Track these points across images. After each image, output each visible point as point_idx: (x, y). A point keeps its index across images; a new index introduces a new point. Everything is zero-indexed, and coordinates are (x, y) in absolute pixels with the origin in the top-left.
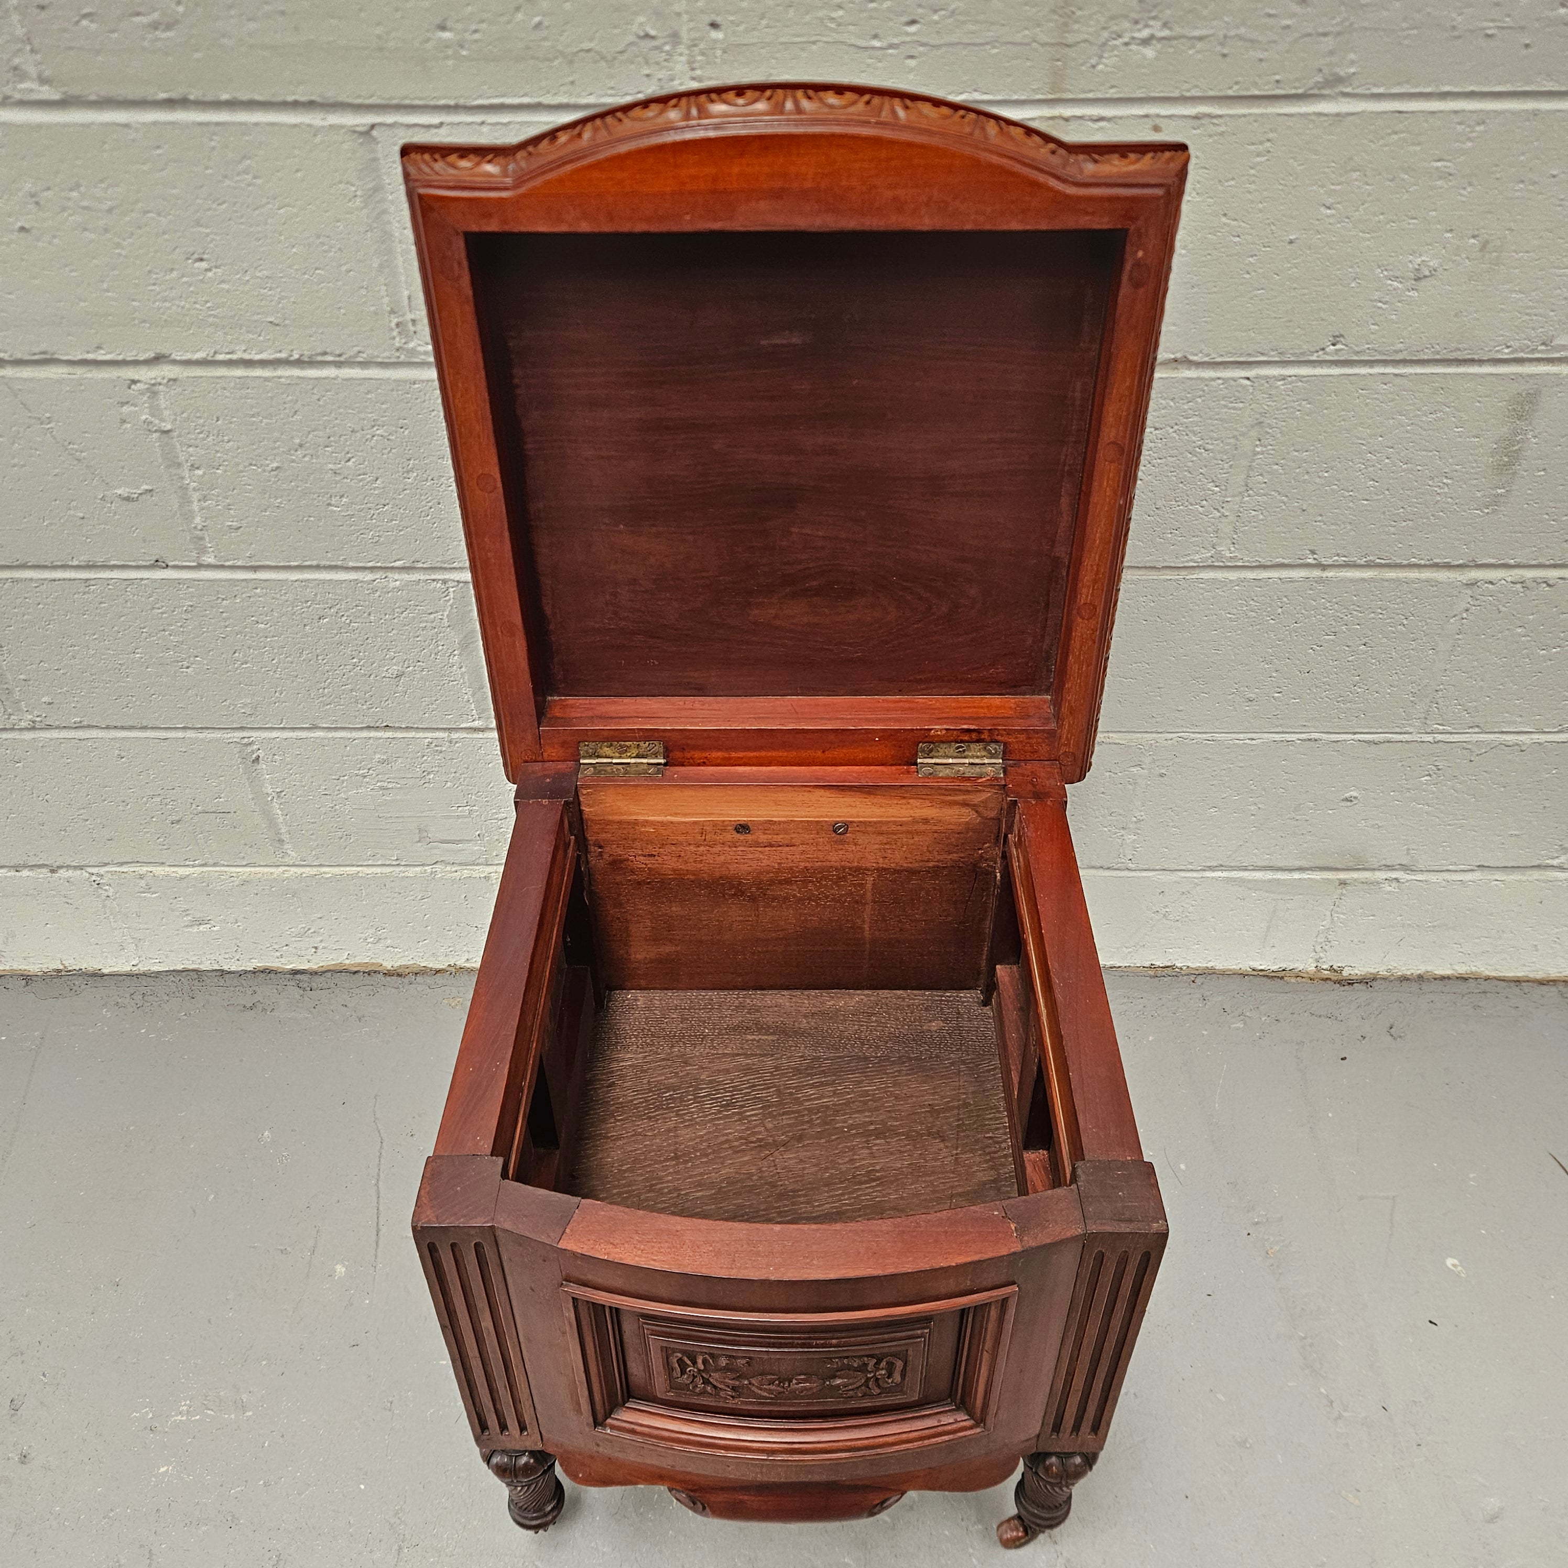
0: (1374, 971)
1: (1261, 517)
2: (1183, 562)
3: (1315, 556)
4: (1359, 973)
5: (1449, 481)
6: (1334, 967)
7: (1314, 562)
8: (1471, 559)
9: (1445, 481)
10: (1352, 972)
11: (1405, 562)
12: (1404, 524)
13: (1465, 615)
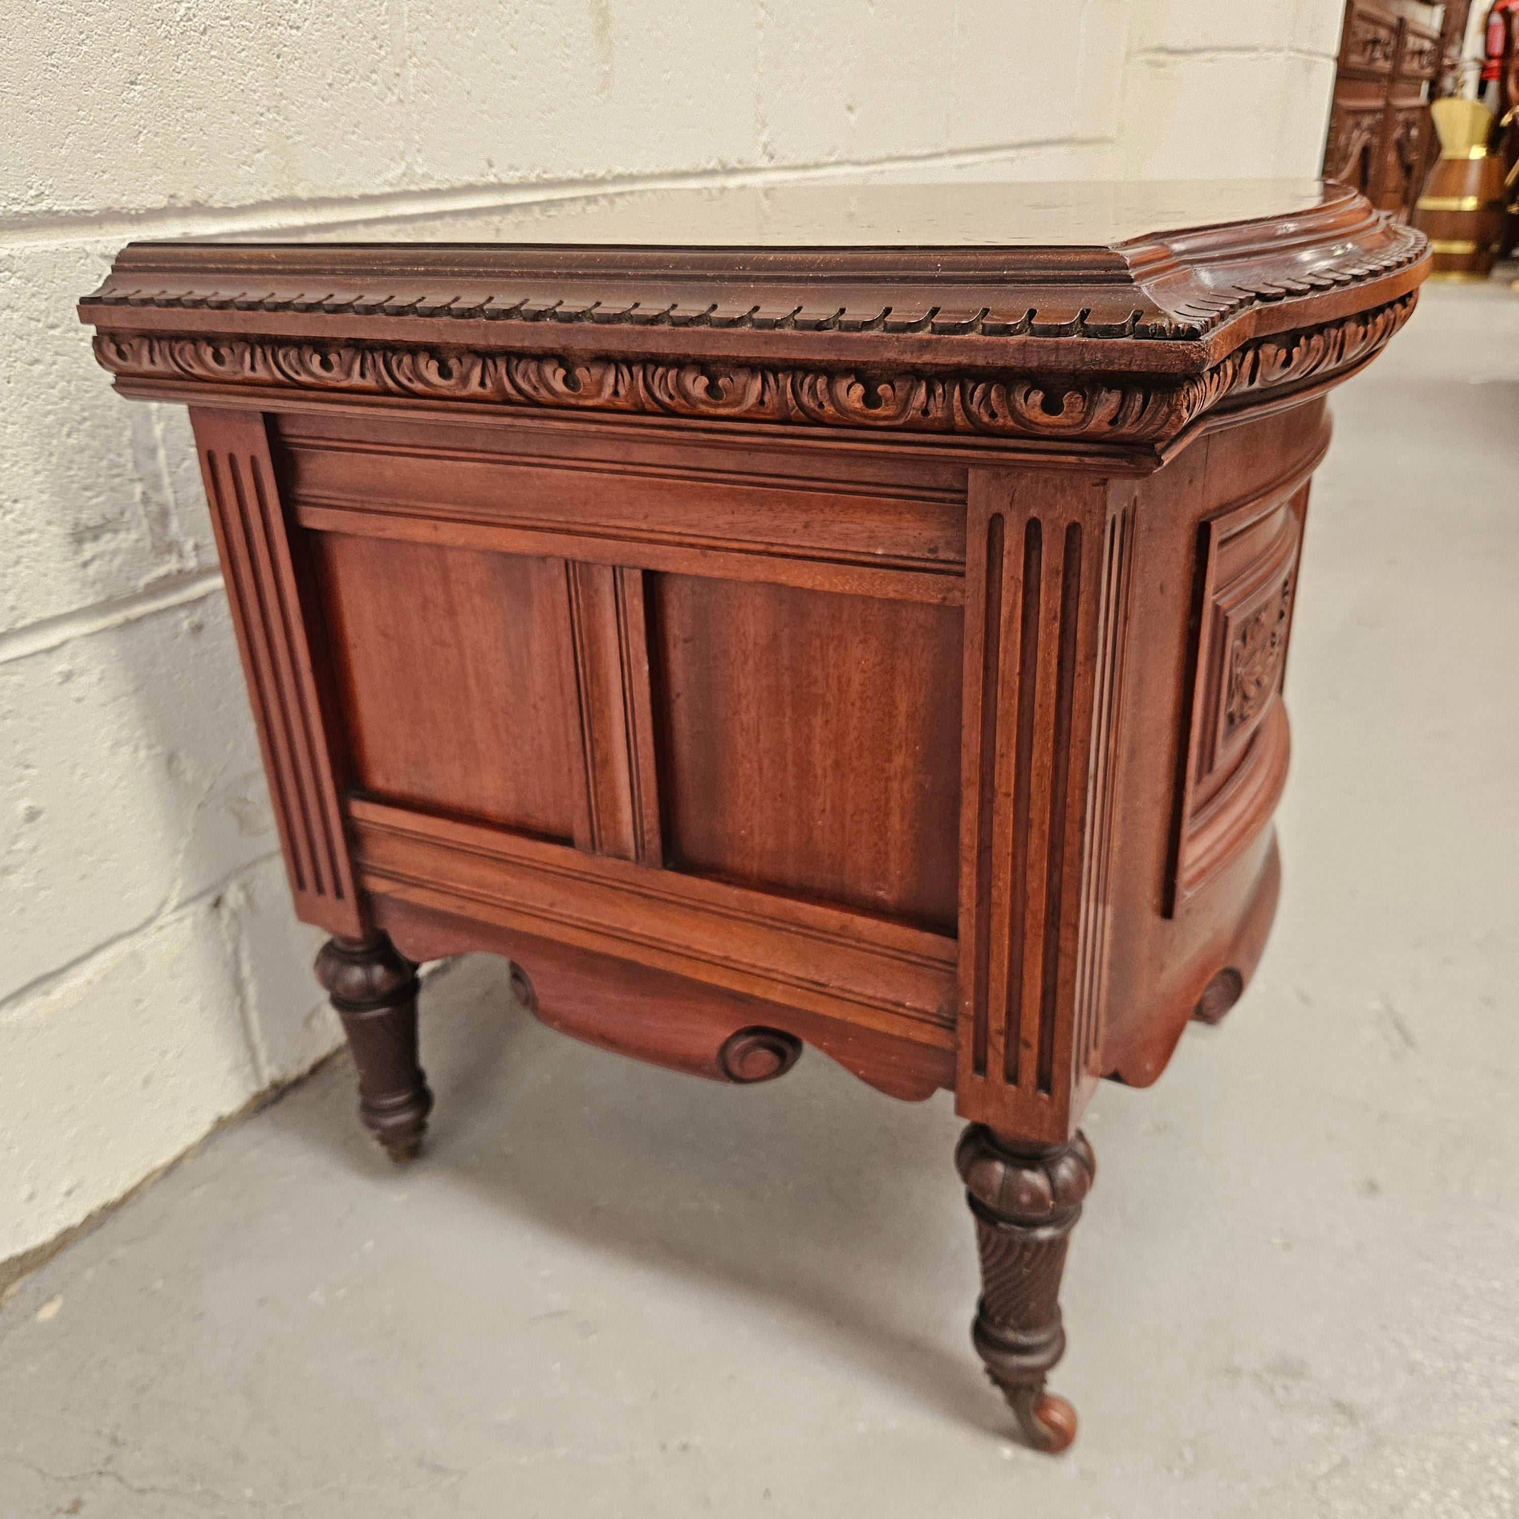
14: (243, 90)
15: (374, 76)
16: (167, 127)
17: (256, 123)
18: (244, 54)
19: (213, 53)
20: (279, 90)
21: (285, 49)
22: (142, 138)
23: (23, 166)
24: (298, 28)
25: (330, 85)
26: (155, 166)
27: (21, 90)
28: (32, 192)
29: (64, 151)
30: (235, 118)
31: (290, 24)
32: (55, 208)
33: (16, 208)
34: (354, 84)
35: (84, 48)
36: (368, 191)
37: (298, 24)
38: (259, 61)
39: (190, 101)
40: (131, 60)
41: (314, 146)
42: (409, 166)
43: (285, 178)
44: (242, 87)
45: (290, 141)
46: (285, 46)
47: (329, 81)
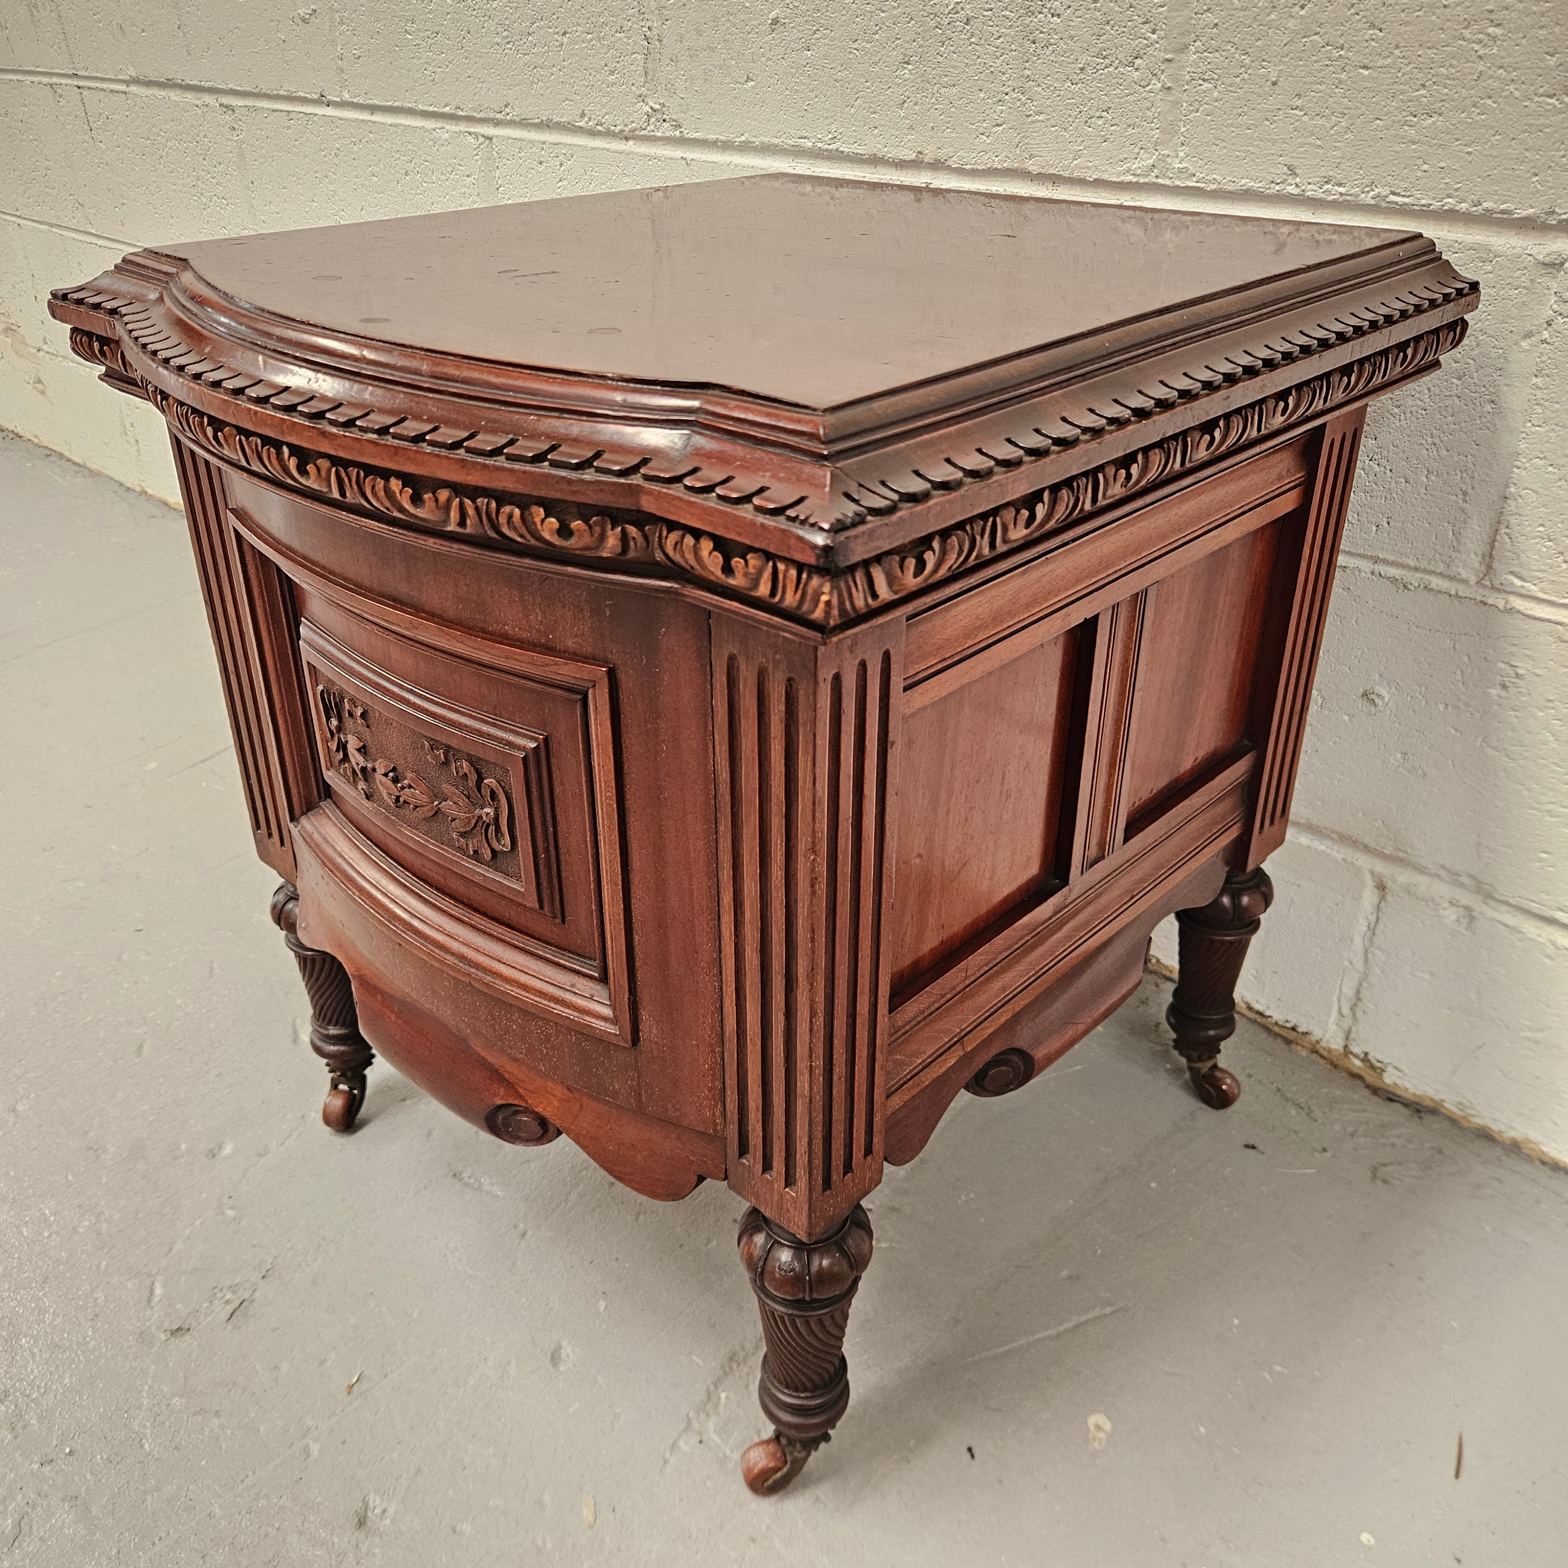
0: (1438, 1097)
1: (1216, 94)
2: (1119, 175)
3: (1298, 180)
4: (1412, 1090)
5: (1498, 31)
6: (1370, 1057)
7: (1296, 191)
8: (1546, 207)
9: (1491, 30)
10: (1399, 1082)
11: (1436, 205)
12: (1430, 121)
13: (1546, 335)
14: (992, 72)
15: (1138, 61)
16: (924, 99)
17: (1000, 101)
18: (1001, 40)
19: (973, 40)
20: (1027, 72)
21: (1041, 35)
22: (906, 105)
23: (827, 118)
24: (1059, 16)
25: (1082, 69)
26: (911, 128)
27: (834, 65)
28: (830, 136)
29: (853, 110)
30: (982, 95)
31: (1052, 11)
32: (841, 149)
33: (820, 145)
34: (1111, 69)
35: (877, 37)
36: (1105, 176)
37: (1058, 11)
38: (1013, 47)
39: (946, 79)
40: (906, 45)
41: (1054, 126)
42: (1163, 159)
43: (1018, 151)
44: (992, 69)
45: (1030, 119)
46: (1042, 32)
47: (1081, 66)
